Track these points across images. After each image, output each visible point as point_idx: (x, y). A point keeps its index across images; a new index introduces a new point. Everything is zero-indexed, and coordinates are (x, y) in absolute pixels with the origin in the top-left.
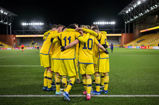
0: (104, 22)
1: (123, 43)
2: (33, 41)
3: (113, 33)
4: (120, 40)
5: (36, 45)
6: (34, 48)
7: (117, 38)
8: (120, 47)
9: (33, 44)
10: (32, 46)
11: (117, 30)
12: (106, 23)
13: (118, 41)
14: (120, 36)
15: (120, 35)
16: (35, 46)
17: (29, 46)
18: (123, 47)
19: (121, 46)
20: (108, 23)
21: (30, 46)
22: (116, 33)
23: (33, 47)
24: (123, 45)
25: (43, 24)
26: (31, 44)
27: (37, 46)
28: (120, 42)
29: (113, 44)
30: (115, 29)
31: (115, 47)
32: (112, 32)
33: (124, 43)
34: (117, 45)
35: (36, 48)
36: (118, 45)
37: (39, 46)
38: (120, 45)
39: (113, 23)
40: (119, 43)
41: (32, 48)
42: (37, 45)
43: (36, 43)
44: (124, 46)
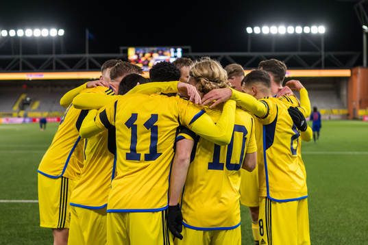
0: (287, 26)
1: (356, 104)
2: (23, 97)
3: (319, 67)
4: (344, 92)
5: (36, 111)
6: (27, 120)
7: (334, 86)
8: (346, 117)
9: (25, 105)
10: (22, 113)
11: (332, 54)
12: (291, 30)
13: (339, 95)
14: (346, 79)
15: (346, 73)
16: (31, 115)
17: (11, 115)
18: (355, 118)
19: (348, 115)
20: (299, 30)
21: (15, 114)
22: (330, 65)
23: (25, 116)
24: (354, 110)
25: (62, 32)
26: (16, 108)
27: (38, 115)
28: (344, 99)
29: (318, 110)
30: (325, 51)
31: (327, 117)
32: (318, 62)
33: (360, 102)
34: (335, 111)
35: (34, 120)
36: (337, 112)
37: (45, 114)
38: (345, 112)
39: (319, 29)
40: (343, 104)
41: (21, 120)
42: (39, 109)
43: (36, 105)
44: (361, 113)
